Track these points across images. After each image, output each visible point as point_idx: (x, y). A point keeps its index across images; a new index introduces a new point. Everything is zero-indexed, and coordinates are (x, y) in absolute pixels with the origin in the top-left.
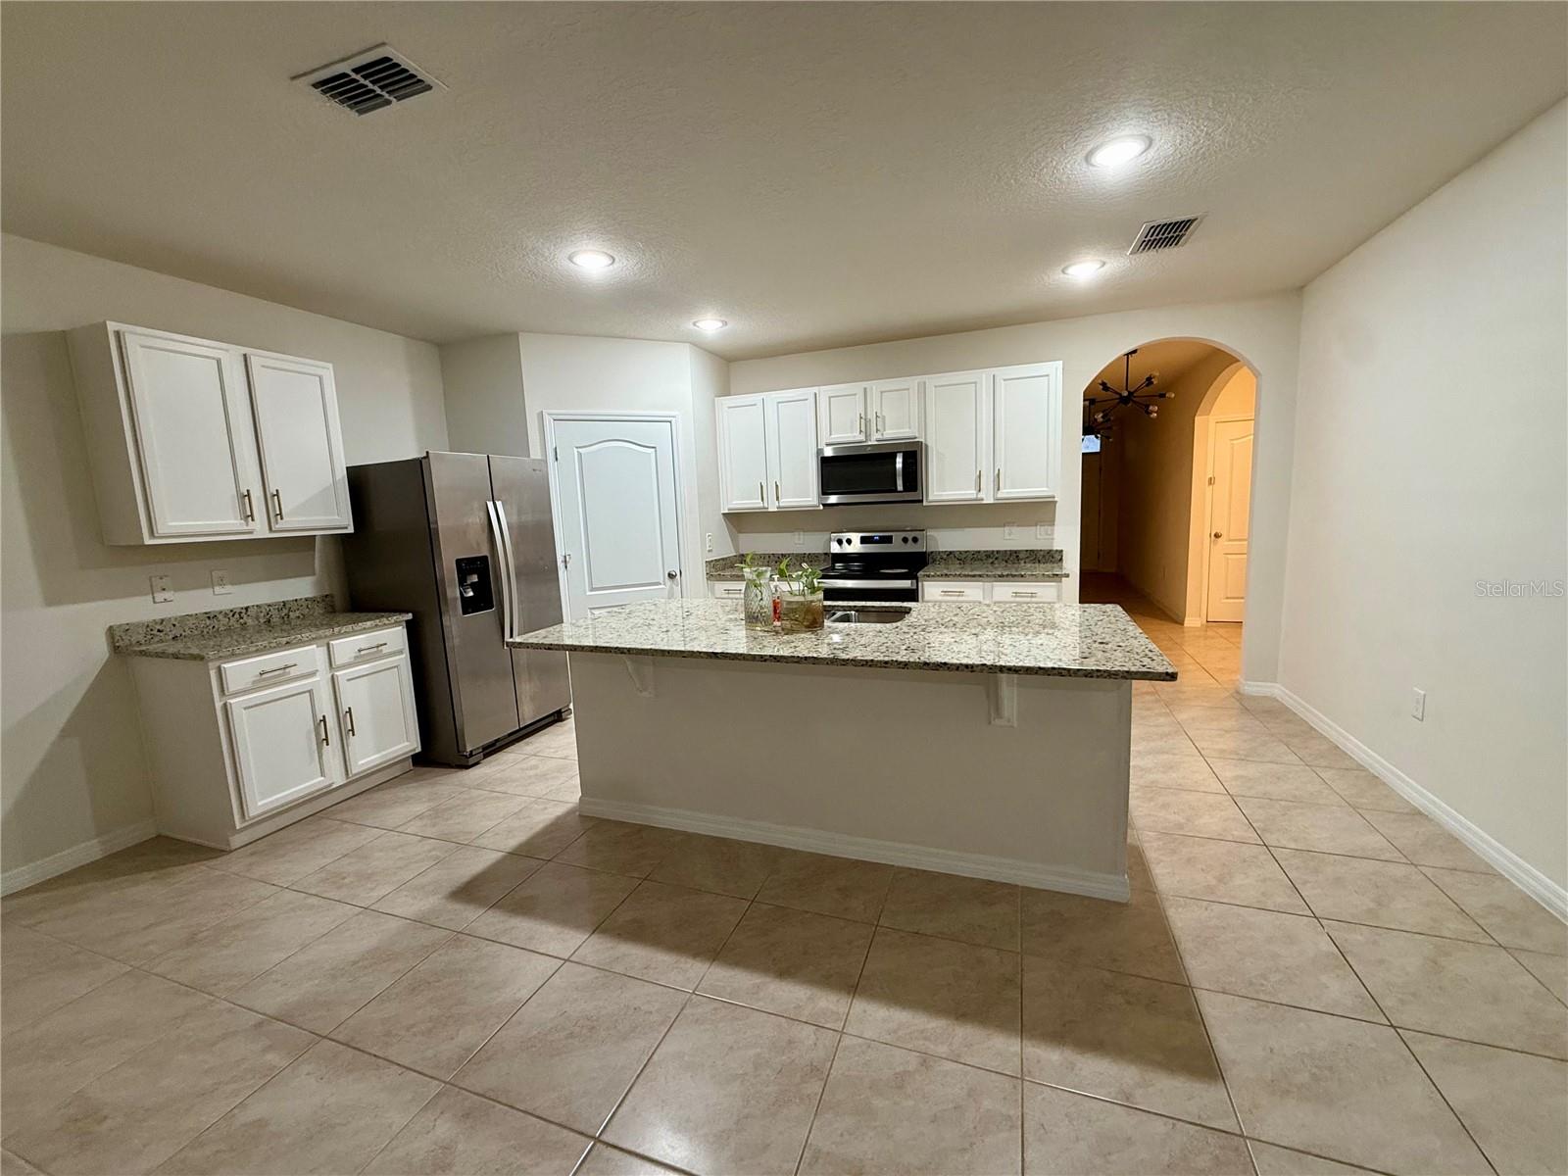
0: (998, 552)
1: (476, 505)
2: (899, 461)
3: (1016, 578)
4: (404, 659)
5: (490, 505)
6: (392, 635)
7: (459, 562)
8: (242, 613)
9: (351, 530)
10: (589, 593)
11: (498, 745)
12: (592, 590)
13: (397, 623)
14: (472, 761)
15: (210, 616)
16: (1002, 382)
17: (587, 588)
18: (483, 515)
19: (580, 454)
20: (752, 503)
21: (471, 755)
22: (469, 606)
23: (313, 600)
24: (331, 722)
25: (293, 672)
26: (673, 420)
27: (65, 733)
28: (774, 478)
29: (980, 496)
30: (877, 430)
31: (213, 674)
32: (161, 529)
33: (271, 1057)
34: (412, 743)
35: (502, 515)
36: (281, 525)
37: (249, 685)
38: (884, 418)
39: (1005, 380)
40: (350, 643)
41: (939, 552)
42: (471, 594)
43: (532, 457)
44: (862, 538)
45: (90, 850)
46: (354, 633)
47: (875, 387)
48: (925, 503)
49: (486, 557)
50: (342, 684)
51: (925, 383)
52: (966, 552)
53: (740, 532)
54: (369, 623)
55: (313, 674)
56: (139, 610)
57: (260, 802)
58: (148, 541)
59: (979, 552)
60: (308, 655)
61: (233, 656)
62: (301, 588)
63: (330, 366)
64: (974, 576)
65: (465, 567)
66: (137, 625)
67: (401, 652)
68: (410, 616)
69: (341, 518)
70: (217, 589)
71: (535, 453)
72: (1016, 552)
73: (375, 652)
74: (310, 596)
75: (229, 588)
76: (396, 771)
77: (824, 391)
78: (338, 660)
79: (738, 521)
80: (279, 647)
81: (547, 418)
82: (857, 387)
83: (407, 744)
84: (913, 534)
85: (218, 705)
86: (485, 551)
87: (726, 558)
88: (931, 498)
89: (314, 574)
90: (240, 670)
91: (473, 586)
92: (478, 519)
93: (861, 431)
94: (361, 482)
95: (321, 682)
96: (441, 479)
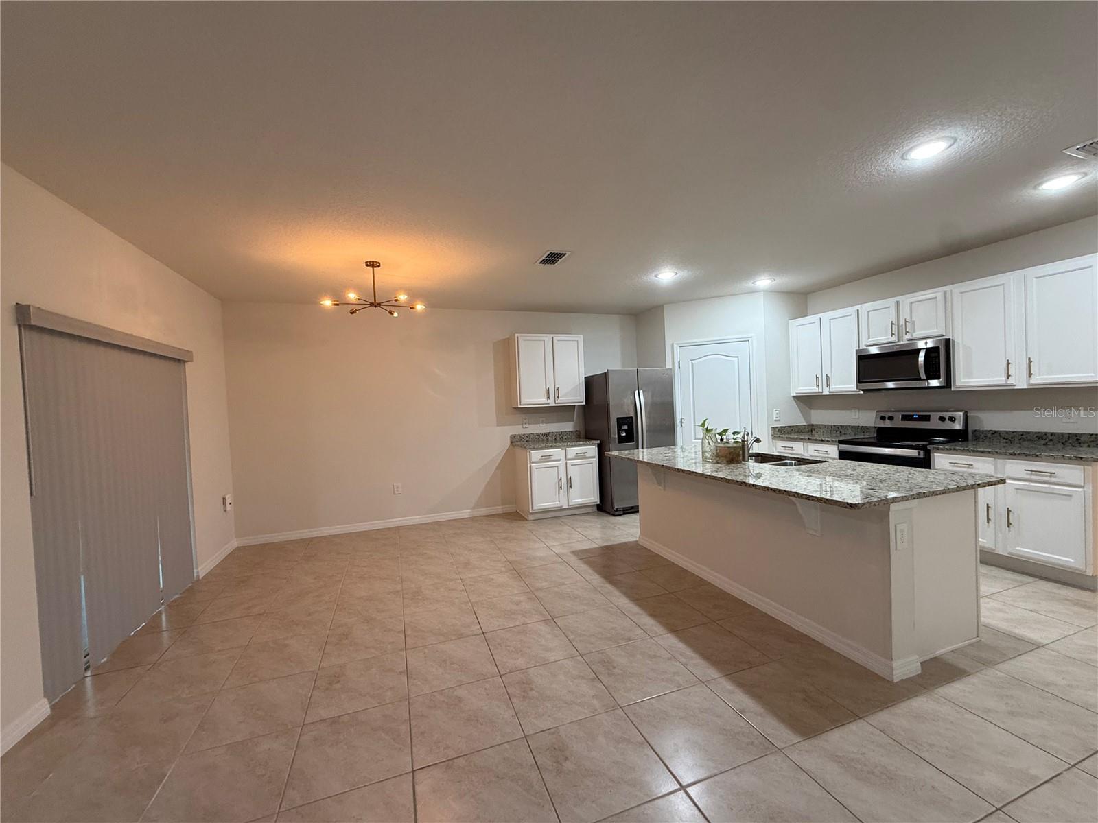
0: (1052, 434)
1: (629, 392)
2: (922, 355)
3: (1028, 458)
4: (595, 461)
5: (636, 392)
6: (592, 450)
7: (618, 419)
8: (547, 435)
9: (584, 403)
10: (694, 441)
11: (633, 510)
12: (696, 439)
13: (593, 444)
14: (617, 513)
15: (538, 435)
16: (1035, 279)
17: (693, 438)
18: (632, 397)
19: (692, 363)
20: (811, 389)
21: (617, 510)
22: (621, 440)
23: (572, 432)
24: (564, 481)
25: (553, 458)
26: (749, 339)
27: (497, 468)
28: (827, 371)
29: (1011, 381)
30: (906, 332)
31: (528, 453)
32: (522, 403)
33: (503, 569)
34: (594, 498)
35: (641, 398)
36: (559, 401)
37: (538, 460)
38: (913, 323)
39: (1037, 278)
40: (573, 451)
41: (983, 431)
42: (624, 434)
43: (667, 367)
44: (903, 416)
45: (499, 509)
46: (575, 446)
47: (906, 300)
48: (953, 389)
49: (632, 418)
50: (569, 466)
51: (951, 291)
52: (1013, 432)
53: (811, 409)
54: (581, 443)
55: (559, 460)
56: (520, 430)
57: (539, 505)
58: (519, 406)
59: (1029, 433)
60: (557, 452)
61: (534, 449)
62: (568, 427)
63: (582, 336)
64: (982, 452)
65: (621, 421)
66: (517, 435)
67: (594, 457)
68: (599, 442)
69: (579, 398)
70: (541, 425)
71: (669, 366)
72: (1076, 435)
73: (583, 456)
74: (571, 430)
75: (544, 425)
76: (589, 510)
77: (865, 307)
78: (569, 457)
79: (806, 401)
80: (548, 448)
81: (675, 346)
82: (891, 302)
83: (593, 498)
84: (950, 414)
85: (529, 465)
86: (632, 414)
87: (793, 426)
88: (958, 384)
89: (573, 421)
90: (536, 454)
91: (625, 430)
92: (628, 401)
93: (892, 334)
94: (589, 383)
95: (562, 463)
96: (612, 382)
